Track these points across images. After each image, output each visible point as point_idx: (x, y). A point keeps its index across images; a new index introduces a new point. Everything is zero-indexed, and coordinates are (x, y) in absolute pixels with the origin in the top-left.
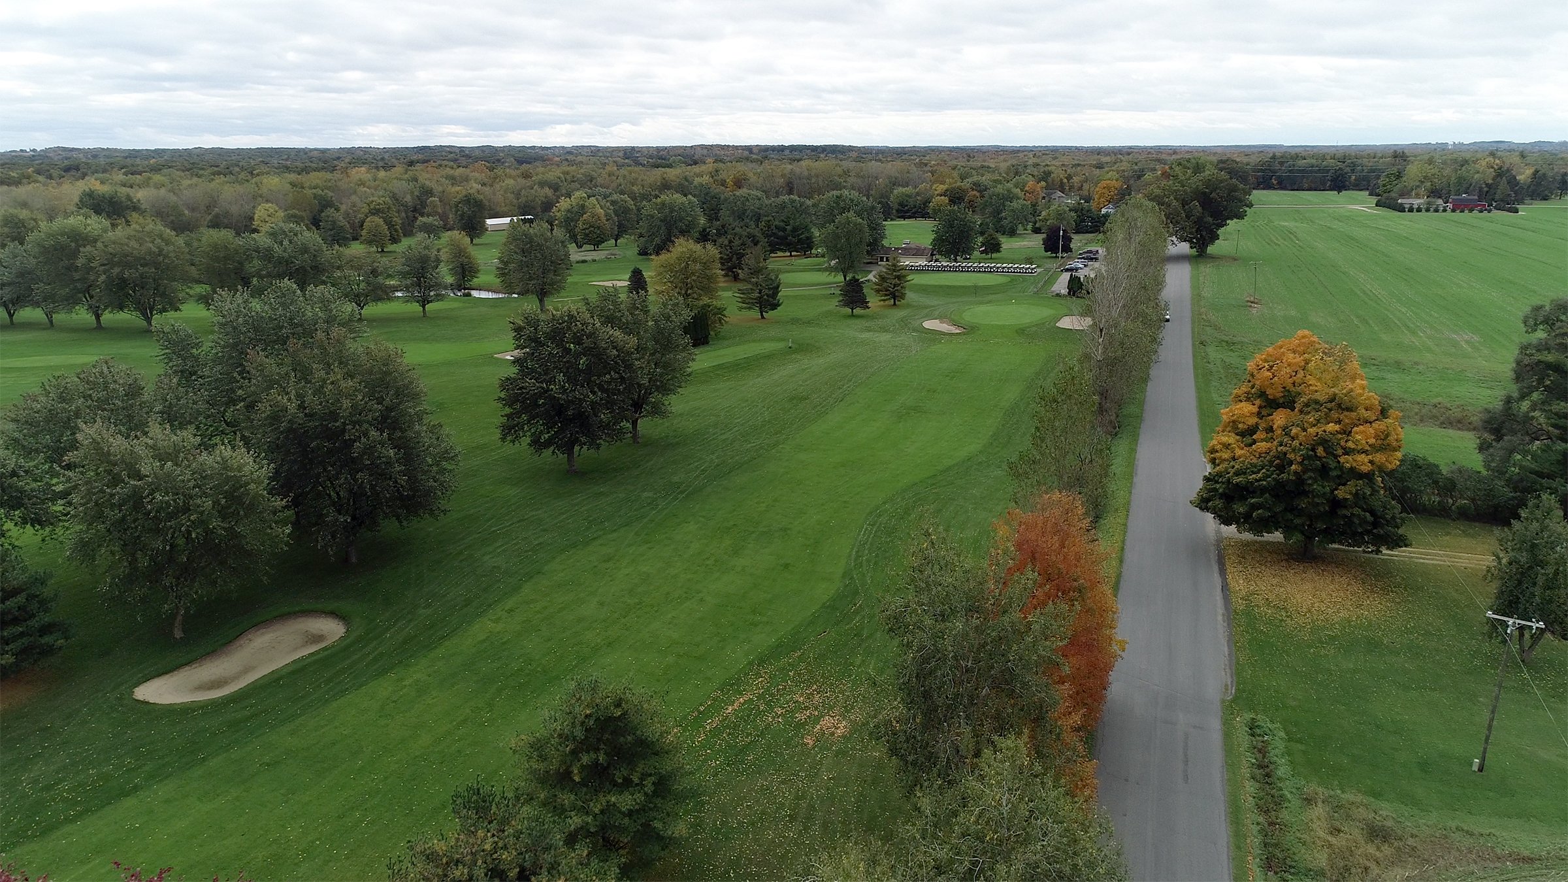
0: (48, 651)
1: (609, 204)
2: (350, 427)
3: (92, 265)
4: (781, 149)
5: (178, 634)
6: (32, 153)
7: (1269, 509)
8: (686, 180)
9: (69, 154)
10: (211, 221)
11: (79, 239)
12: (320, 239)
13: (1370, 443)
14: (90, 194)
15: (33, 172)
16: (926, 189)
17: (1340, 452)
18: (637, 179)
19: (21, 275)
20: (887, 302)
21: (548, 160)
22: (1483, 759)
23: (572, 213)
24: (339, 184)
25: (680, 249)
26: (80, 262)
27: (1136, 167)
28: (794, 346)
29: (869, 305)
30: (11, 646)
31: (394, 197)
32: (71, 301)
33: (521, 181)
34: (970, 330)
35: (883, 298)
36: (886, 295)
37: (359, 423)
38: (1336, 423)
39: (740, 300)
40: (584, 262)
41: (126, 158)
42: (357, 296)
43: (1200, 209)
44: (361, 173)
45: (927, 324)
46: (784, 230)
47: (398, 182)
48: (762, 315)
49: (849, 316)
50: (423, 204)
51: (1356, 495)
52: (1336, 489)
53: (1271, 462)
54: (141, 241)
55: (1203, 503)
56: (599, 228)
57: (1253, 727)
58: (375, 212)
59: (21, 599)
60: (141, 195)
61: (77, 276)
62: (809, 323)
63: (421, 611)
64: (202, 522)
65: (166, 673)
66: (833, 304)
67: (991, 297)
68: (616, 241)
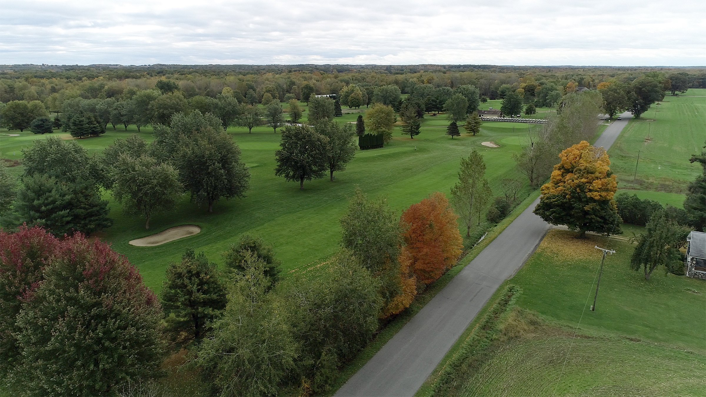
0: (106, 226)
1: (365, 89)
2: (208, 161)
3: (153, 108)
4: (459, 67)
5: (147, 227)
6: (149, 66)
7: (559, 214)
8: (406, 80)
9: (161, 67)
10: (206, 94)
11: (150, 98)
12: (237, 101)
13: (599, 187)
14: (160, 82)
15: (147, 74)
16: (516, 85)
17: (586, 190)
18: (384, 79)
19: (130, 111)
20: (470, 134)
21: (352, 71)
22: (594, 306)
23: (348, 93)
24: (258, 79)
25: (377, 107)
26: (150, 107)
27: (631, 76)
28: (417, 149)
29: (460, 134)
30: (94, 223)
31: (279, 85)
32: (146, 122)
33: (334, 79)
34: (501, 146)
35: (469, 132)
36: (470, 131)
37: (212, 160)
38: (585, 178)
39: (402, 130)
40: (349, 113)
41: (182, 68)
42: (250, 123)
43: (636, 95)
44: (270, 75)
45: (483, 144)
46: (436, 102)
47: (282, 80)
48: (412, 136)
49: (451, 139)
50: (291, 89)
51: (593, 209)
52: (585, 206)
53: (562, 194)
54: (171, 99)
55: (536, 212)
56: (358, 100)
57: (511, 290)
58: (268, 91)
59: (98, 208)
60: (181, 83)
61: (148, 112)
62: (432, 141)
63: (228, 228)
64: (153, 188)
65: (140, 238)
66: (444, 135)
67: (520, 133)
68: (367, 106)
